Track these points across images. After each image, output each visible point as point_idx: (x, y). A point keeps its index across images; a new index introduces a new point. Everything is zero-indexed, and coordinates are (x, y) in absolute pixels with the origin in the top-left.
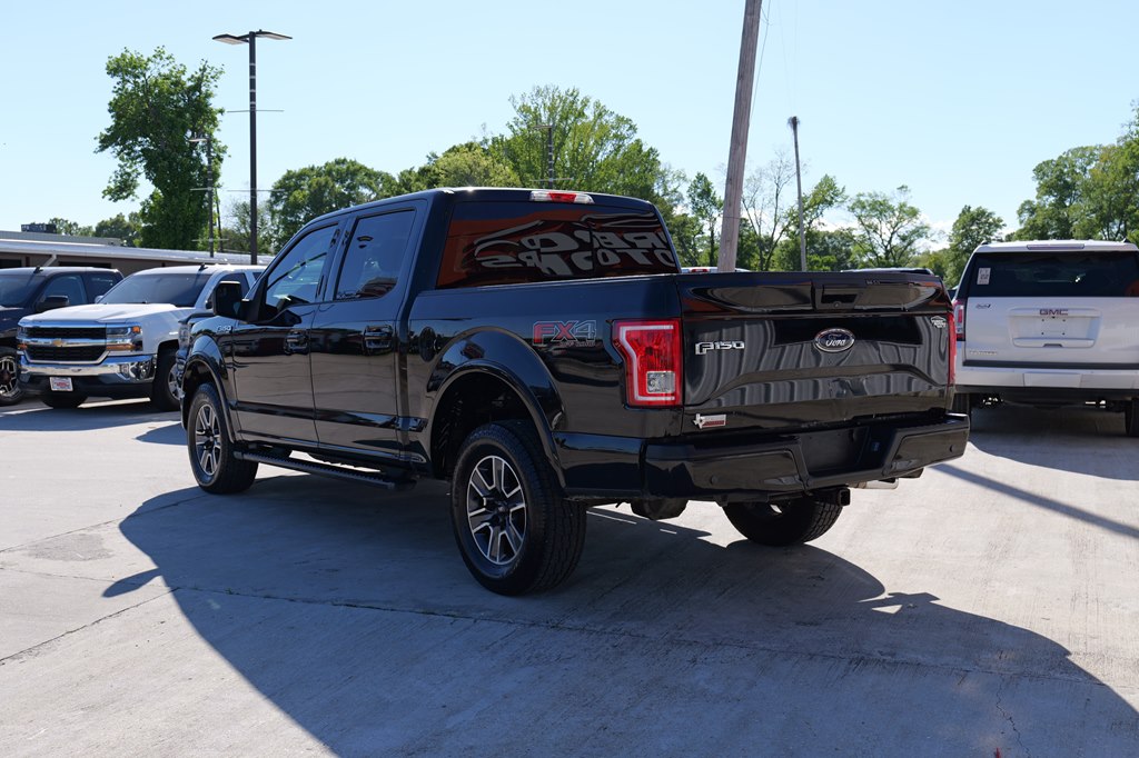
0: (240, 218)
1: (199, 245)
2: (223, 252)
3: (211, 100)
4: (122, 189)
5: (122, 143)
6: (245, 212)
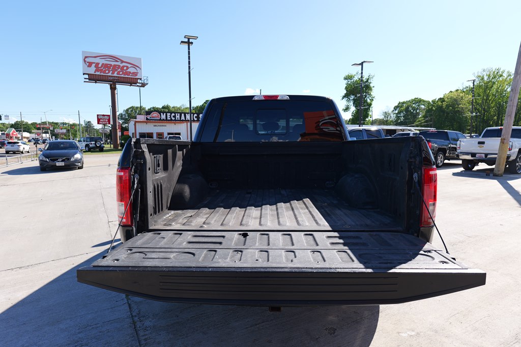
0: (384, 116)
1: (365, 123)
3: (371, 84)
4: (347, 109)
5: (348, 97)
6: (386, 114)
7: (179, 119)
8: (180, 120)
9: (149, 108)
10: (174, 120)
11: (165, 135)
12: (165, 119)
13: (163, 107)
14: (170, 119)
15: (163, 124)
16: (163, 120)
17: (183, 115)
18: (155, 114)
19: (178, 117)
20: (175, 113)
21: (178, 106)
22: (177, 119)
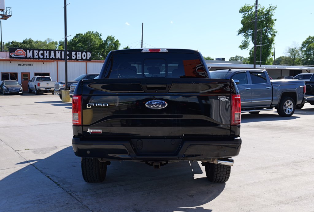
0: (290, 53)
1: (266, 63)
2: (275, 65)
3: (272, 17)
4: (244, 46)
5: (245, 32)
6: (293, 51)
7: (48, 57)
8: (49, 59)
9: (7, 42)
10: (41, 59)
11: (32, 76)
12: (32, 57)
13: (25, 42)
14: (37, 57)
15: (30, 63)
16: (30, 58)
17: (52, 52)
18: (20, 52)
19: (46, 54)
20: (43, 50)
21: (43, 41)
22: (45, 57)
